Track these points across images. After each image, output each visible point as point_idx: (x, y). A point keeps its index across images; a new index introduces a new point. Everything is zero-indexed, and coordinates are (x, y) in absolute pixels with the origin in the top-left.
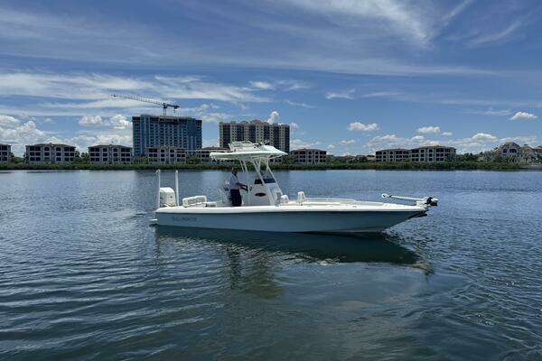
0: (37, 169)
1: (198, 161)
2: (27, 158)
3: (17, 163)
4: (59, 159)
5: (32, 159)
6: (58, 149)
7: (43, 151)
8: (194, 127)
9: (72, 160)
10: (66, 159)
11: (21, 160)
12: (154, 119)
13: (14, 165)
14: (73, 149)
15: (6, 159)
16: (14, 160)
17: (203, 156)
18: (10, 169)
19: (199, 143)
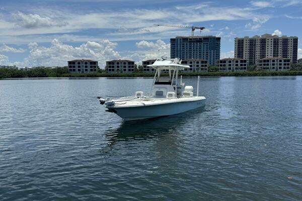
0: (113, 77)
1: (217, 70)
2: (107, 69)
3: (101, 72)
4: (125, 70)
5: (110, 70)
6: (125, 63)
7: (116, 65)
8: (214, 43)
9: (133, 70)
10: (129, 70)
11: (103, 71)
12: (185, 39)
13: (99, 74)
14: (133, 63)
15: (95, 70)
16: (100, 71)
17: (221, 65)
18: (98, 76)
19: (218, 55)
